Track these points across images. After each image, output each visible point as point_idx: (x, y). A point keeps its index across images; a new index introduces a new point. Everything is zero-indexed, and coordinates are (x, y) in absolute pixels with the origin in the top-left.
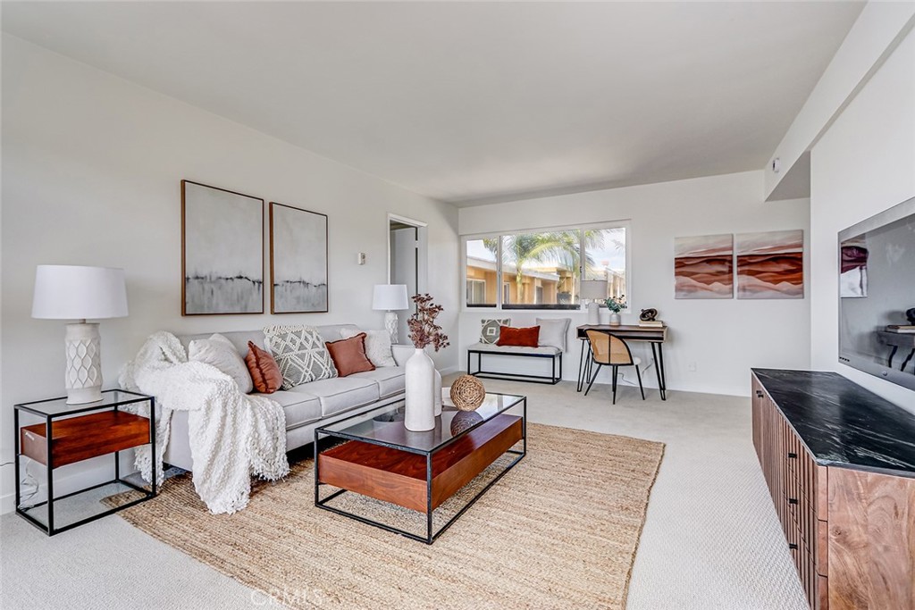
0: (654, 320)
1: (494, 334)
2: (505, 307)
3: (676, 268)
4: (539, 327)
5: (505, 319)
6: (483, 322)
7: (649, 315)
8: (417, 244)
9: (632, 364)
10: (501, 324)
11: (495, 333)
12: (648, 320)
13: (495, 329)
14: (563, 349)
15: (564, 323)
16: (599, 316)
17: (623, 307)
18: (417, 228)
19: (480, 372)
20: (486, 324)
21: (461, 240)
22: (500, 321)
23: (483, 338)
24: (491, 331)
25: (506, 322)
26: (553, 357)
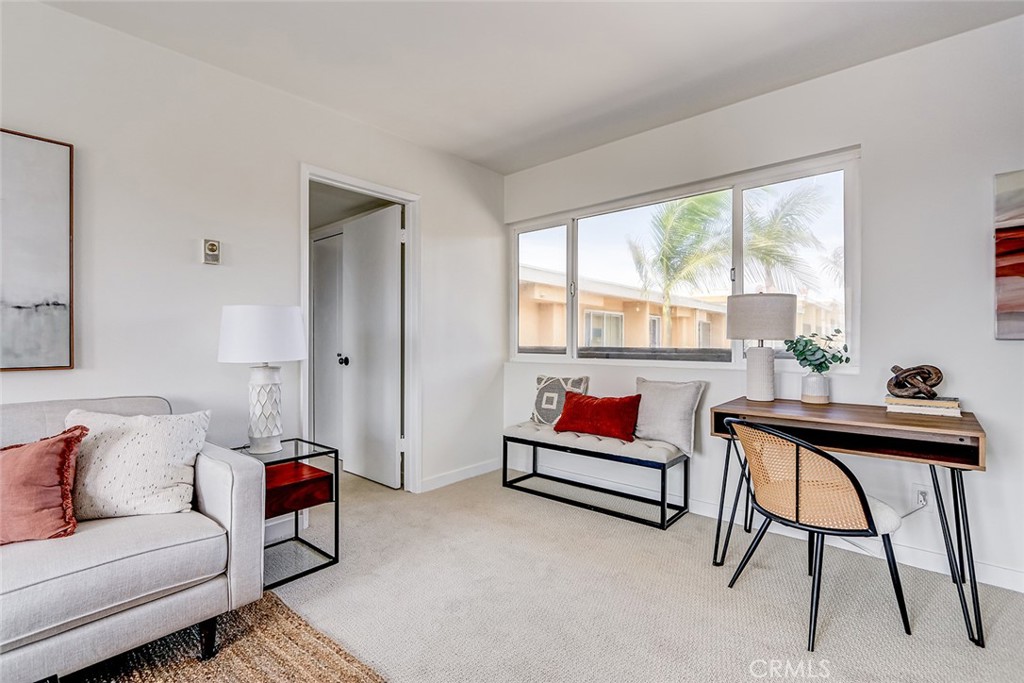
0: (932, 396)
1: (554, 407)
2: (586, 353)
3: (999, 255)
4: (639, 397)
5: (576, 377)
6: (539, 380)
7: (919, 381)
8: (404, 236)
9: (871, 530)
10: (569, 388)
11: (555, 403)
12: (914, 397)
13: (555, 396)
14: (687, 449)
15: (693, 390)
16: (774, 379)
17: (836, 358)
18: (403, 206)
19: (535, 474)
20: (542, 385)
21: (509, 233)
22: (566, 380)
23: (536, 413)
24: (550, 401)
25: (578, 383)
26: (662, 467)
